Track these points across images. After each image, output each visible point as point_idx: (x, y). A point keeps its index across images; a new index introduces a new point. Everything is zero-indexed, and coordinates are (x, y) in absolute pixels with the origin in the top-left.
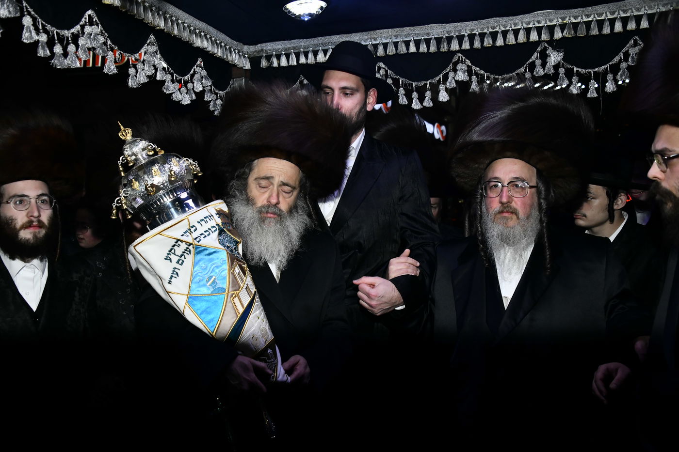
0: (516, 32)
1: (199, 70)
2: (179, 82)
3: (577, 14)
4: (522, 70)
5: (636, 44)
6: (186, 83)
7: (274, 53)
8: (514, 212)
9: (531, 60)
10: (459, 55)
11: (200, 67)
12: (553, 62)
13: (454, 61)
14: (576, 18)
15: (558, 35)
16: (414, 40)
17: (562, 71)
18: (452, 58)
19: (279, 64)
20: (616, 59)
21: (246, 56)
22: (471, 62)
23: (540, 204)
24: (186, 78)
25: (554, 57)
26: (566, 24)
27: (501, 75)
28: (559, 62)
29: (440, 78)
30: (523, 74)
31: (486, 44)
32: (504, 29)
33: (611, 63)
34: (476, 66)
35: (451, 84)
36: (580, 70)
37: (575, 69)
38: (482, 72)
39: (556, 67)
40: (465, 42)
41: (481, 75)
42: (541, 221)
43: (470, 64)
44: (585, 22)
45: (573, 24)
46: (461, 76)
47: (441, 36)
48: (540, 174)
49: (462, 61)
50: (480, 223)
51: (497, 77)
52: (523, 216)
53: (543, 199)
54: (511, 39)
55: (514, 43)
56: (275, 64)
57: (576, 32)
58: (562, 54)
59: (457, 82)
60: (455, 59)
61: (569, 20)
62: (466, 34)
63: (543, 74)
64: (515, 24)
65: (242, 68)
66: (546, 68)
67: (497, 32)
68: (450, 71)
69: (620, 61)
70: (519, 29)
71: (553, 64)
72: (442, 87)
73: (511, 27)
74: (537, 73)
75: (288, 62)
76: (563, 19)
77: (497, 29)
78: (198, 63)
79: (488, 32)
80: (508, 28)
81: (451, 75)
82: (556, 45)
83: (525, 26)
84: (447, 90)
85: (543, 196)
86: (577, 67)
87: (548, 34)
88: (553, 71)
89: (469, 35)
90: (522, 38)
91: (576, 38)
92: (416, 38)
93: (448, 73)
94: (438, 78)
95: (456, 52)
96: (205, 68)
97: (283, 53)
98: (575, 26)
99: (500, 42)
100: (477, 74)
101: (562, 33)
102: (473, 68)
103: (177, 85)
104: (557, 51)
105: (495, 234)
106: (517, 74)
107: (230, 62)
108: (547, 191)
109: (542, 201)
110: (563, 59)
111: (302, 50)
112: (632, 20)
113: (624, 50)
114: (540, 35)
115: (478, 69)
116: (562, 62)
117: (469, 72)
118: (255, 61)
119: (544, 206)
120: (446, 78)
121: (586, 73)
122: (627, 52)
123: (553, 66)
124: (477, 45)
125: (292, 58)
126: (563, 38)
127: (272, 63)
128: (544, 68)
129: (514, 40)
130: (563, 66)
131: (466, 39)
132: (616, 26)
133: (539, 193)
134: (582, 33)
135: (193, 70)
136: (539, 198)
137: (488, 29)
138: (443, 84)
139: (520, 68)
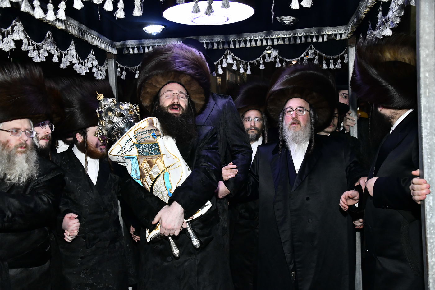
0: (256, 41)
1: (92, 56)
2: (82, 63)
3: (284, 33)
4: (258, 59)
5: (311, 49)
6: (85, 63)
7: (131, 46)
8: (299, 123)
9: (263, 54)
10: (228, 50)
11: (92, 54)
12: (273, 55)
13: (225, 53)
14: (284, 35)
15: (276, 43)
16: (206, 43)
17: (278, 60)
18: (224, 52)
19: (133, 52)
20: (303, 55)
21: (115, 47)
22: (234, 54)
23: (311, 120)
24: (85, 61)
25: (275, 53)
26: (279, 38)
27: (249, 61)
28: (277, 56)
29: (219, 62)
30: (259, 61)
31: (241, 46)
32: (250, 39)
33: (300, 57)
34: (236, 56)
35: (225, 65)
36: (286, 60)
37: (284, 59)
38: (239, 59)
39: (275, 58)
40: (231, 44)
41: (239, 61)
42: (311, 129)
43: (233, 55)
44: (288, 37)
45: (283, 38)
46: (230, 61)
47: (219, 41)
48: (311, 106)
49: (229, 54)
50: (282, 132)
51: (247, 62)
52: (303, 125)
53: (313, 118)
54: (253, 44)
55: (255, 46)
56: (132, 52)
57: (284, 42)
58: (278, 52)
59: (228, 64)
60: (226, 52)
61: (281, 36)
62: (232, 41)
63: (269, 61)
64: (256, 37)
65: (113, 54)
66: (271, 59)
67: (247, 40)
68: (223, 58)
69: (304, 56)
70: (258, 39)
71: (274, 56)
72: (220, 66)
73: (253, 38)
74: (267, 60)
75: (139, 51)
76: (278, 35)
77: (247, 39)
78: (91, 52)
79: (242, 40)
80: (252, 39)
81: (224, 60)
82: (275, 47)
83: (260, 38)
84: (222, 68)
85: (312, 116)
86: (285, 58)
87: (271, 42)
88: (274, 60)
89: (233, 41)
90: (259, 43)
91: (284, 45)
92: (206, 42)
93: (223, 59)
94: (217, 62)
95: (226, 49)
96: (95, 55)
97: (136, 46)
98: (284, 39)
99: (248, 45)
100: (236, 60)
101: (278, 42)
102: (235, 57)
103: (80, 65)
104: (276, 50)
105: (290, 136)
106: (257, 61)
107: (108, 51)
108: (315, 114)
109: (312, 119)
110: (278, 54)
111: (146, 45)
112: (309, 38)
113: (306, 51)
114: (267, 42)
115: (237, 58)
116: (278, 55)
117: (233, 59)
118: (120, 50)
119: (313, 121)
120: (222, 62)
121: (289, 61)
122: (308, 52)
123: (274, 57)
124: (237, 46)
125: (141, 50)
126: (278, 44)
127: (130, 52)
128: (270, 58)
129: (255, 44)
130: (278, 58)
131: (232, 43)
132: (302, 40)
133: (310, 115)
134: (287, 42)
135: (88, 56)
136: (311, 117)
137: (242, 38)
138: (220, 65)
139: (258, 58)
